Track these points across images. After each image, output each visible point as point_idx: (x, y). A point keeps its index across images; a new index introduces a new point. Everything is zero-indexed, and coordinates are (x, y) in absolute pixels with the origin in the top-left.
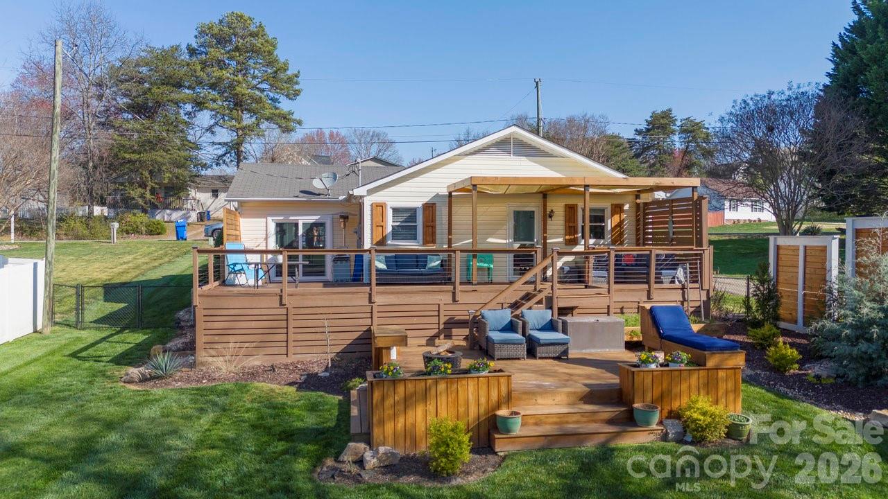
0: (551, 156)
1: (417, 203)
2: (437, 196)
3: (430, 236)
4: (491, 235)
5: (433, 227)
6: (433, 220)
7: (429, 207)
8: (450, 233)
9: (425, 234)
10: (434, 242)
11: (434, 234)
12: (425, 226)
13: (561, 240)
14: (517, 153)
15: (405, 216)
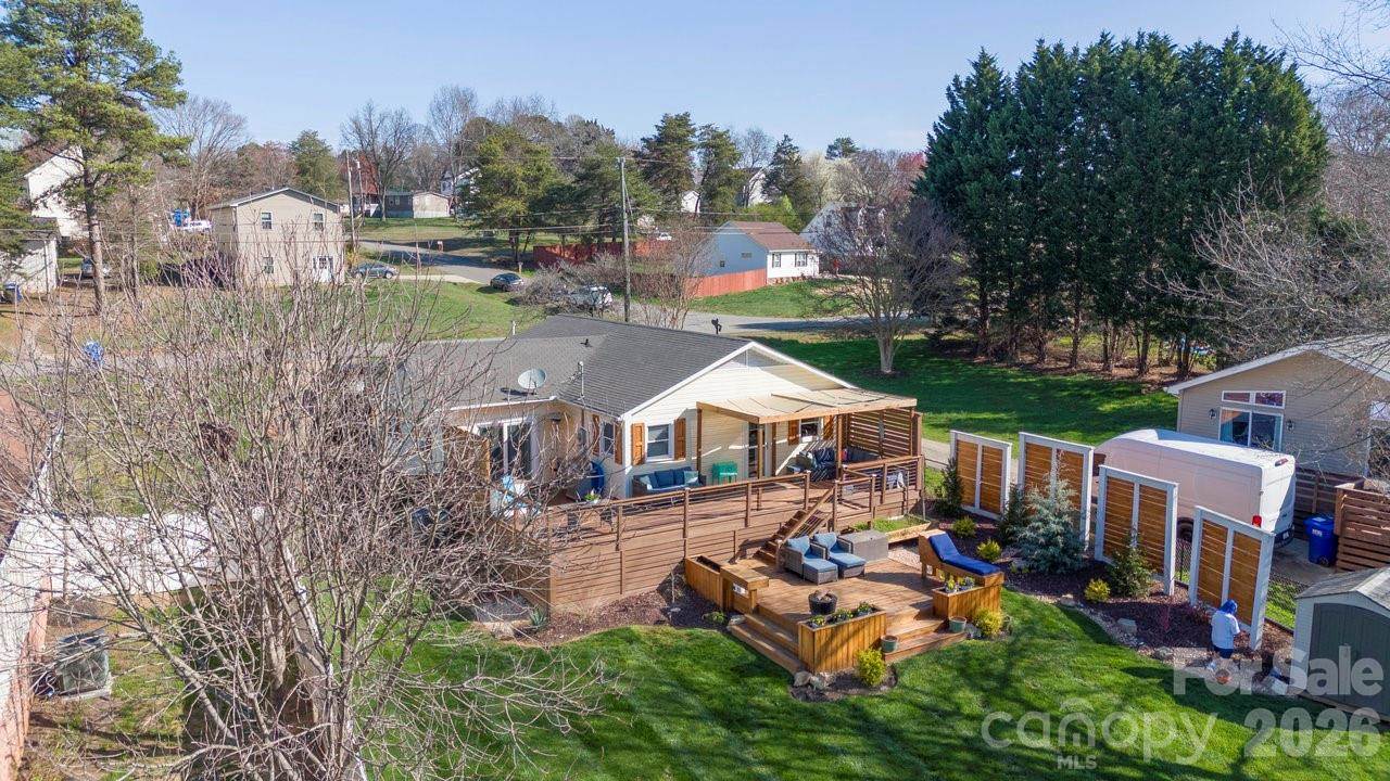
0: (778, 364)
1: (669, 419)
2: (687, 411)
3: (681, 451)
4: (731, 443)
5: (684, 442)
6: (684, 434)
7: (681, 423)
8: (699, 446)
9: (676, 448)
10: (684, 455)
11: (684, 447)
12: (677, 441)
13: (786, 440)
14: (752, 364)
15: (658, 432)
